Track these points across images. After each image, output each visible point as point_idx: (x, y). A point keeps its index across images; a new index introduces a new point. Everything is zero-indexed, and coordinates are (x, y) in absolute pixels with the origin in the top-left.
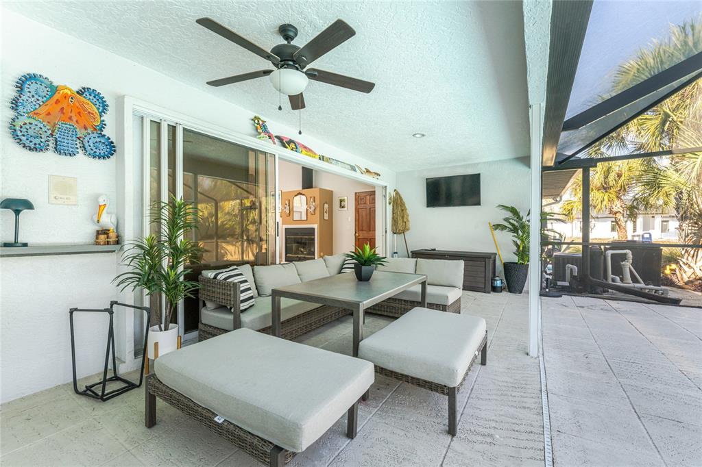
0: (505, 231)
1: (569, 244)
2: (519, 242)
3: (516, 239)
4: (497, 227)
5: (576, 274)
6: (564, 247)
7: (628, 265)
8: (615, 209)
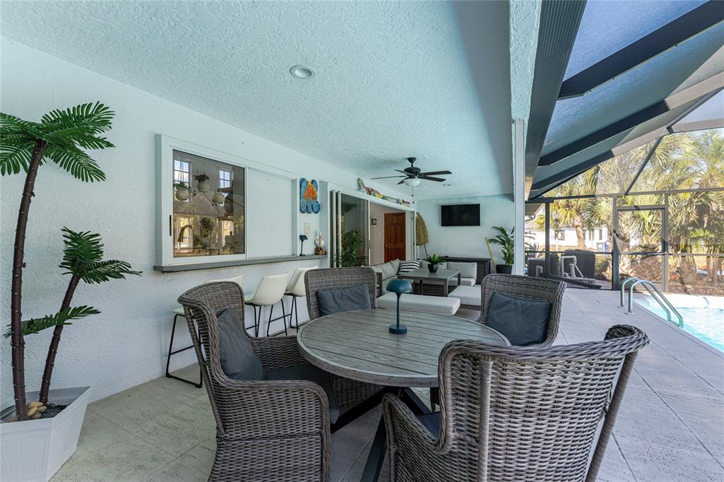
0: (496, 244)
1: (541, 252)
2: (506, 251)
3: (504, 249)
4: (491, 241)
5: (542, 272)
6: (538, 254)
7: (573, 266)
8: (576, 223)
